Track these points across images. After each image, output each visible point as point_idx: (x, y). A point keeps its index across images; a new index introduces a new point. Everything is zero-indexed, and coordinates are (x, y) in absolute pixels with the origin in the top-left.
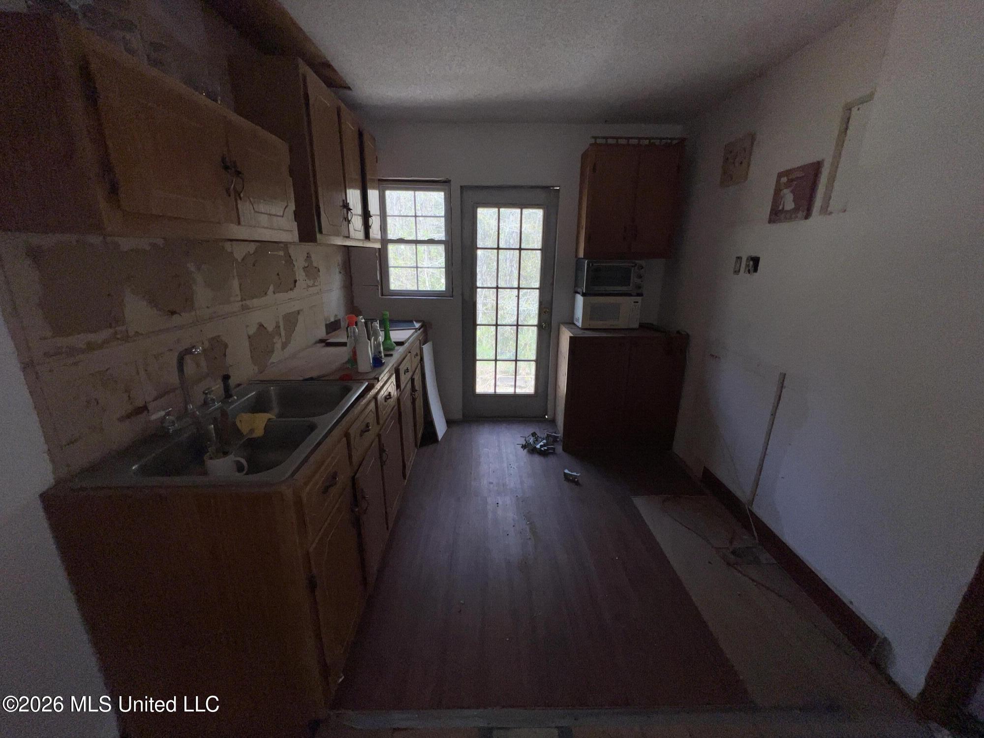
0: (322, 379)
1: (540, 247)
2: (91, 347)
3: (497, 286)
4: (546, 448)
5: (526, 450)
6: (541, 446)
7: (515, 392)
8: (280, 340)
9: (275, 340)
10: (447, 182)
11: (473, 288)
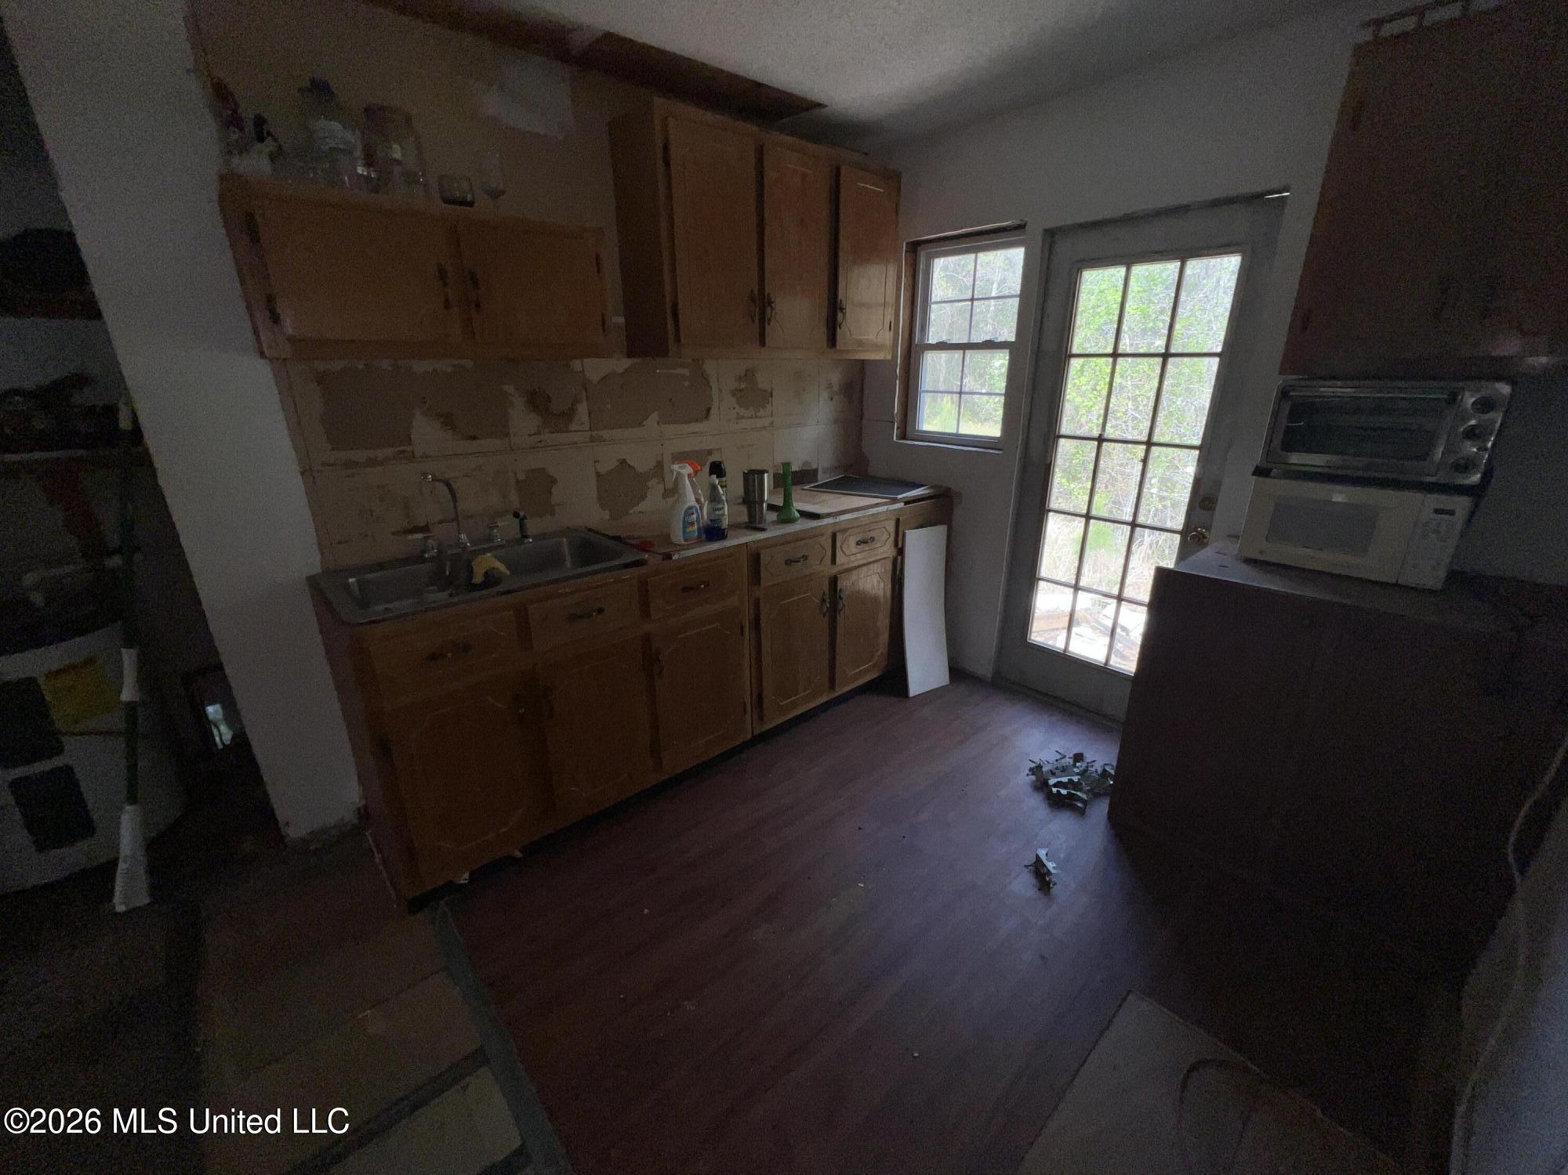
0: (629, 541)
1: (1219, 349)
2: (372, 462)
3: (1100, 435)
4: (1064, 792)
5: (1033, 778)
6: (1058, 785)
7: (1107, 663)
8: (661, 486)
9: (650, 484)
10: (1020, 227)
11: (1051, 435)
